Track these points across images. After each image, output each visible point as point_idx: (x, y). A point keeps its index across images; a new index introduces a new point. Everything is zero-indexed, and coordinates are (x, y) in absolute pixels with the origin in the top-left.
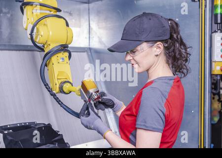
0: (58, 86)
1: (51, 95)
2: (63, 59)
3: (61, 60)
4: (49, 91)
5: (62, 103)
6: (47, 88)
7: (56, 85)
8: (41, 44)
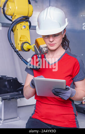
0: (20, 45)
1: (15, 51)
2: (25, 26)
3: (23, 27)
4: (13, 48)
5: (23, 58)
6: (12, 46)
7: (19, 44)
8: (10, 15)
